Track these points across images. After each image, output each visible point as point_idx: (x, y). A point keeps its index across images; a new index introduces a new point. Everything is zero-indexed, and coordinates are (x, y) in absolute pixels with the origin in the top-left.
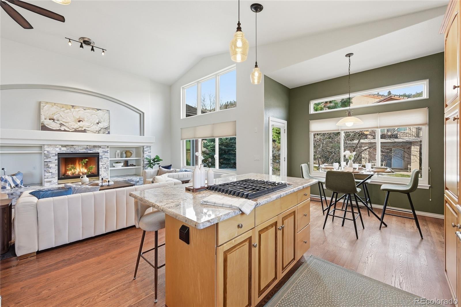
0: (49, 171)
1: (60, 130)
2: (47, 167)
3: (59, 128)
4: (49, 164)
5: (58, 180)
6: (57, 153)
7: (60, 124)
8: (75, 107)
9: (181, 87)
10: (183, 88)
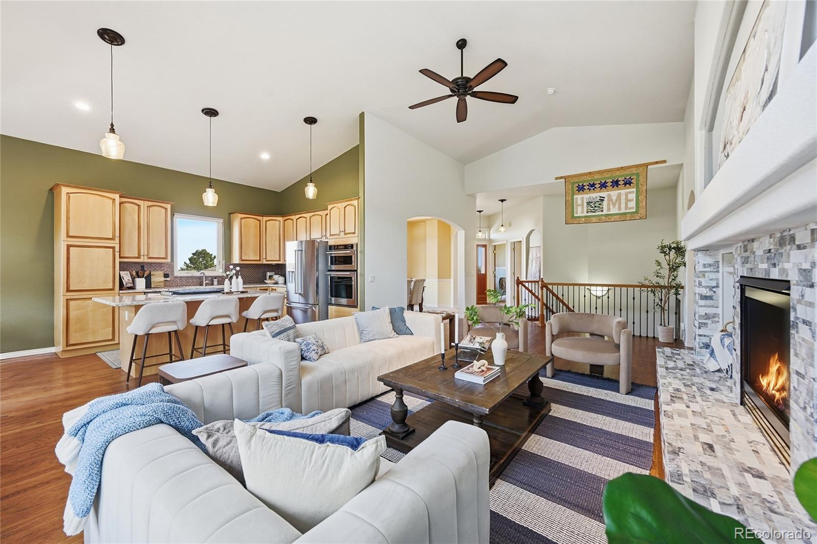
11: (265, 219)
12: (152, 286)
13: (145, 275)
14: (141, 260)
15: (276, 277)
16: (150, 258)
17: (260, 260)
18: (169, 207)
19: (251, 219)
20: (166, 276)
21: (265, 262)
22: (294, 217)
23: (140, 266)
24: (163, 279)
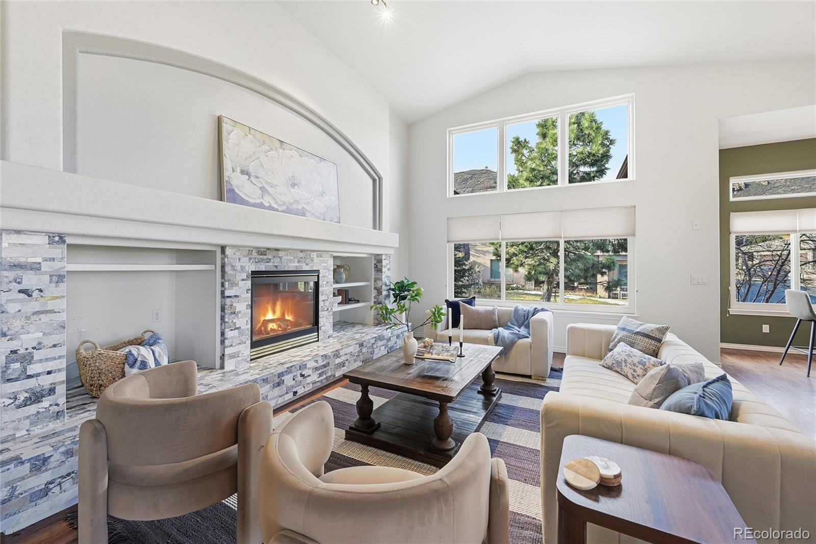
0: (235, 324)
1: (261, 206)
2: (232, 313)
3: (258, 201)
4: (234, 305)
5: (251, 348)
6: (250, 272)
7: (261, 188)
8: (285, 144)
9: (448, 129)
10: (449, 131)
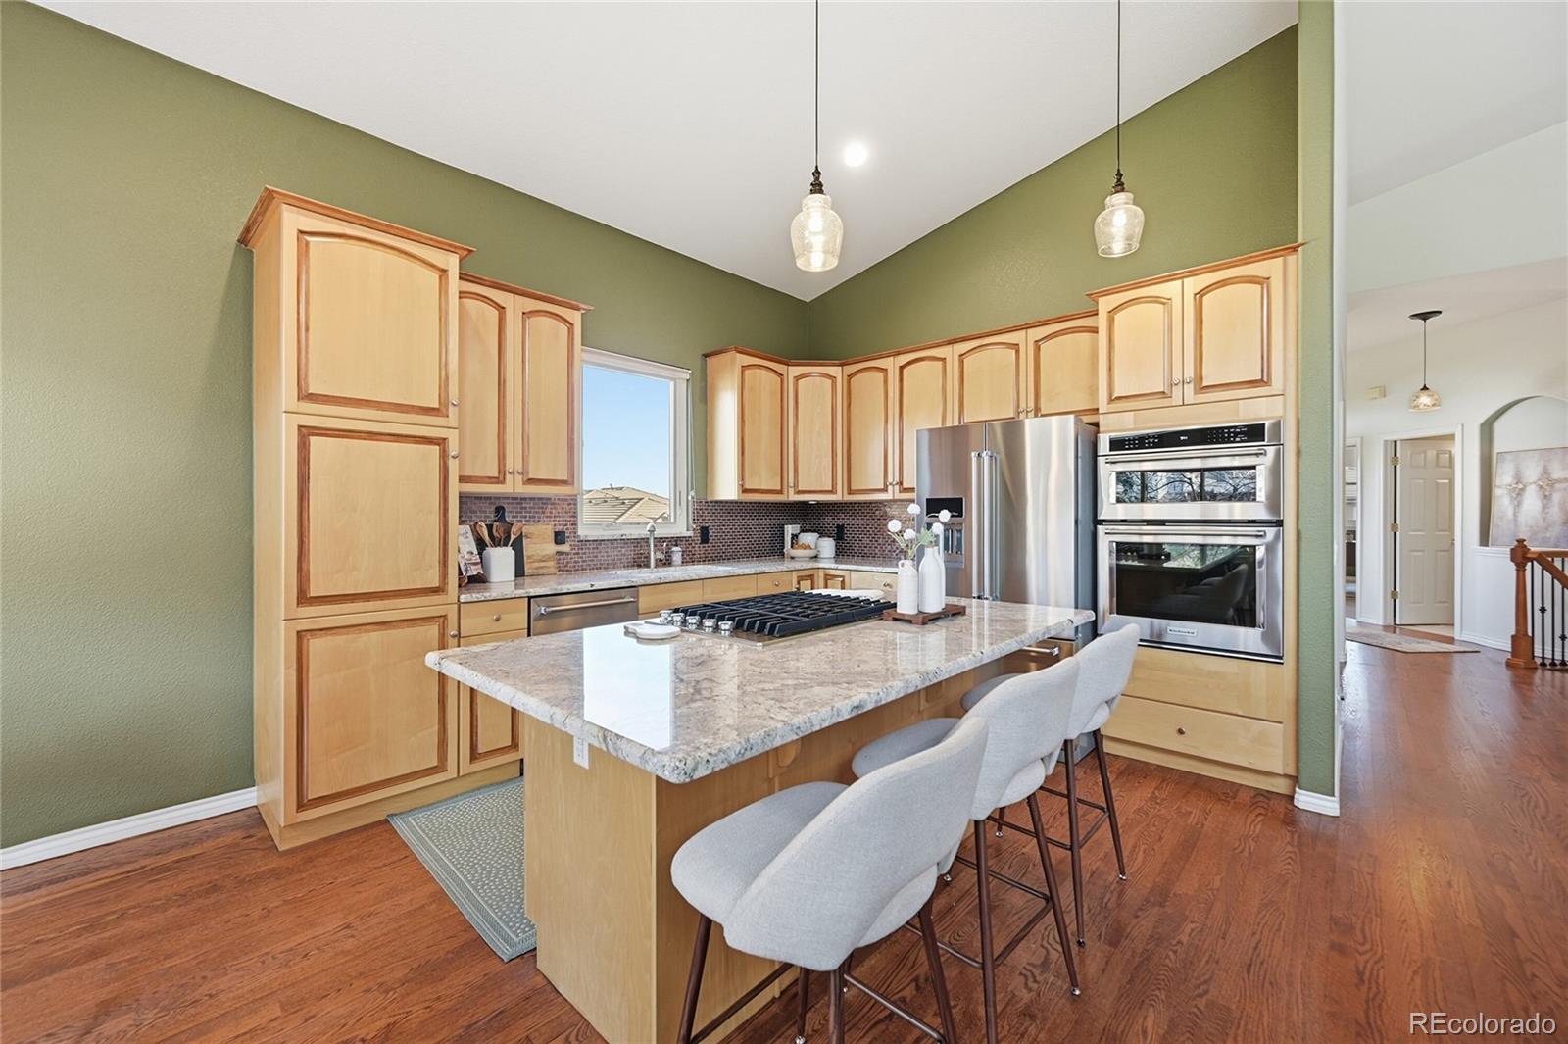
11: (795, 371)
12: (527, 572)
13: (513, 537)
14: (505, 489)
15: (809, 538)
16: (531, 481)
17: (780, 492)
18: (576, 317)
19: (764, 372)
20: (559, 538)
21: (794, 497)
22: (891, 364)
23: (493, 508)
24: (551, 548)
